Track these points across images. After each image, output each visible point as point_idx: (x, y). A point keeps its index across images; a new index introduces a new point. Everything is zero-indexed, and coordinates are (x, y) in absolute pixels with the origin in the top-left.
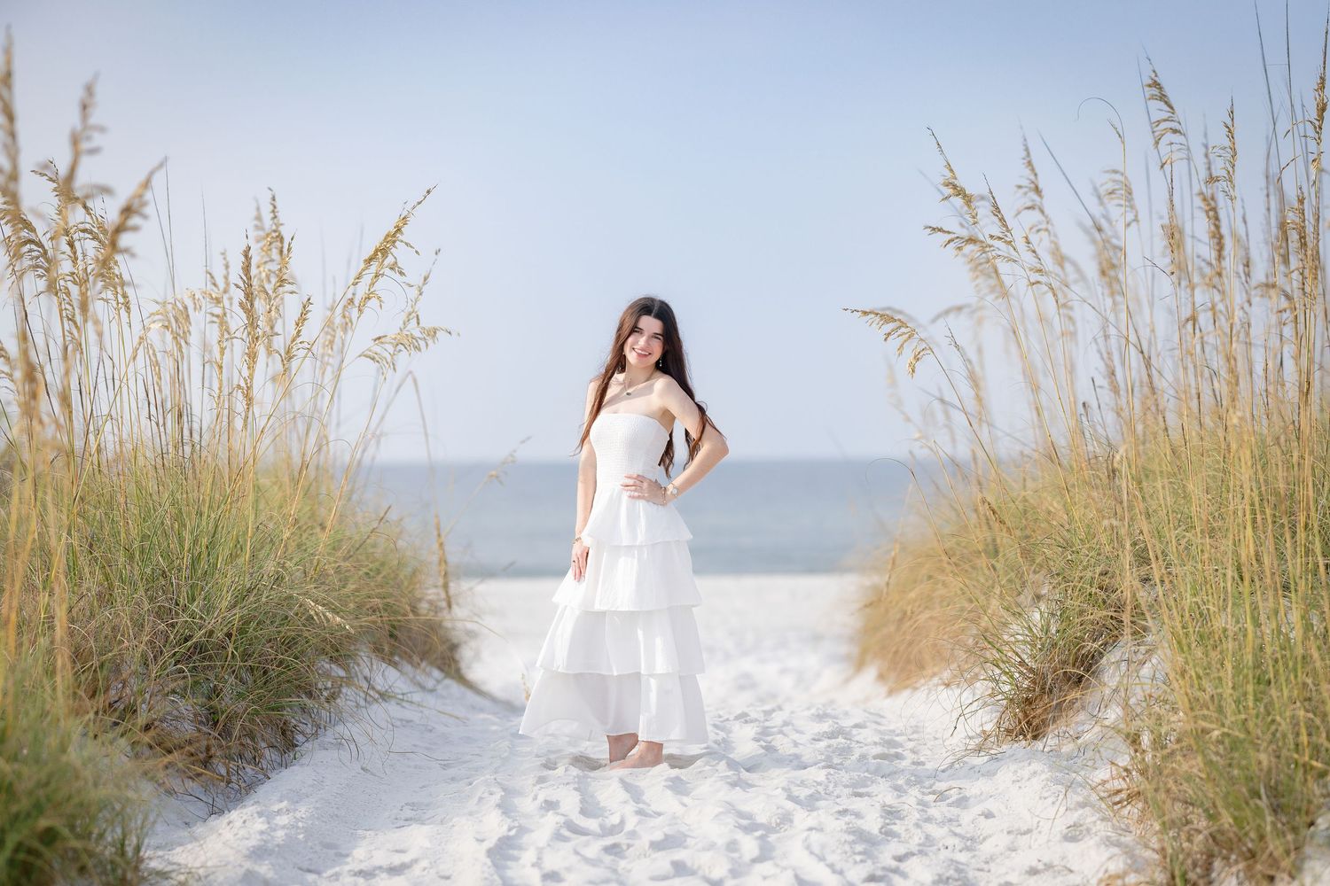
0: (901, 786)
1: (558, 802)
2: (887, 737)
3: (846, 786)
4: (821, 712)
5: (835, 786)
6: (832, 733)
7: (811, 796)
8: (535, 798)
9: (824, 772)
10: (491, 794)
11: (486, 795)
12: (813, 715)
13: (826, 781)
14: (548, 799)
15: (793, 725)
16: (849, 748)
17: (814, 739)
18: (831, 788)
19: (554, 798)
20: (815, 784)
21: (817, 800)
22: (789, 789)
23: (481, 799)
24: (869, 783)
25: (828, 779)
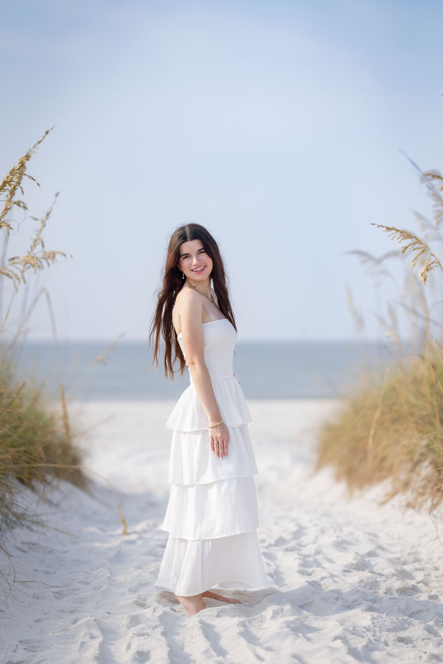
0: (432, 627)
1: (149, 652)
2: (399, 568)
3: (389, 630)
4: (340, 540)
5: (381, 631)
6: (358, 564)
7: (366, 646)
8: (129, 647)
9: (368, 616)
10: (92, 637)
11: (87, 639)
12: (334, 542)
13: (372, 626)
14: (140, 649)
15: (323, 553)
16: (376, 582)
17: (345, 571)
18: (378, 634)
19: (145, 648)
20: (365, 630)
21: (372, 650)
22: (346, 637)
23: (83, 644)
24: (407, 625)
25: (373, 623)
